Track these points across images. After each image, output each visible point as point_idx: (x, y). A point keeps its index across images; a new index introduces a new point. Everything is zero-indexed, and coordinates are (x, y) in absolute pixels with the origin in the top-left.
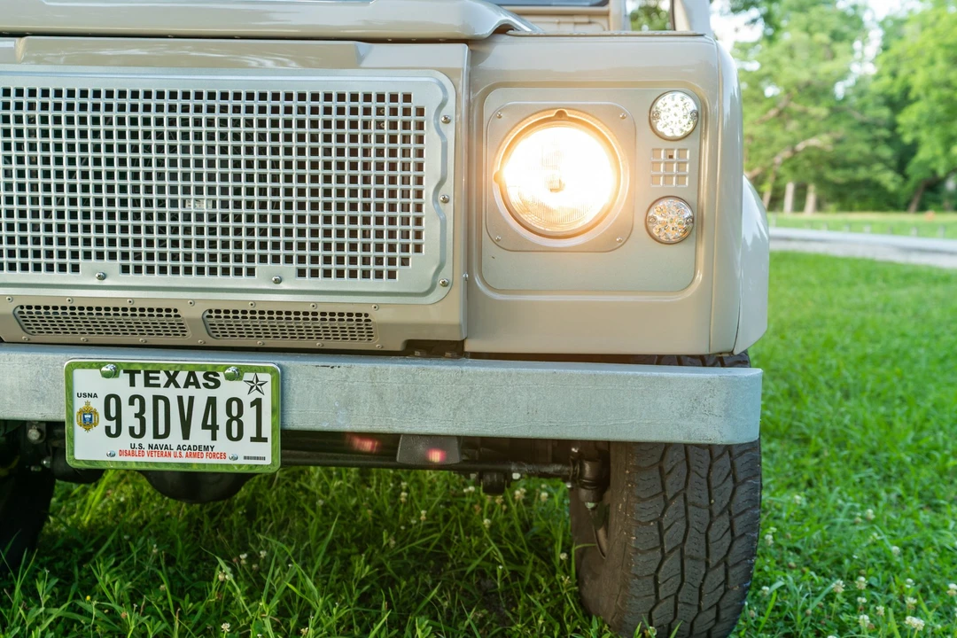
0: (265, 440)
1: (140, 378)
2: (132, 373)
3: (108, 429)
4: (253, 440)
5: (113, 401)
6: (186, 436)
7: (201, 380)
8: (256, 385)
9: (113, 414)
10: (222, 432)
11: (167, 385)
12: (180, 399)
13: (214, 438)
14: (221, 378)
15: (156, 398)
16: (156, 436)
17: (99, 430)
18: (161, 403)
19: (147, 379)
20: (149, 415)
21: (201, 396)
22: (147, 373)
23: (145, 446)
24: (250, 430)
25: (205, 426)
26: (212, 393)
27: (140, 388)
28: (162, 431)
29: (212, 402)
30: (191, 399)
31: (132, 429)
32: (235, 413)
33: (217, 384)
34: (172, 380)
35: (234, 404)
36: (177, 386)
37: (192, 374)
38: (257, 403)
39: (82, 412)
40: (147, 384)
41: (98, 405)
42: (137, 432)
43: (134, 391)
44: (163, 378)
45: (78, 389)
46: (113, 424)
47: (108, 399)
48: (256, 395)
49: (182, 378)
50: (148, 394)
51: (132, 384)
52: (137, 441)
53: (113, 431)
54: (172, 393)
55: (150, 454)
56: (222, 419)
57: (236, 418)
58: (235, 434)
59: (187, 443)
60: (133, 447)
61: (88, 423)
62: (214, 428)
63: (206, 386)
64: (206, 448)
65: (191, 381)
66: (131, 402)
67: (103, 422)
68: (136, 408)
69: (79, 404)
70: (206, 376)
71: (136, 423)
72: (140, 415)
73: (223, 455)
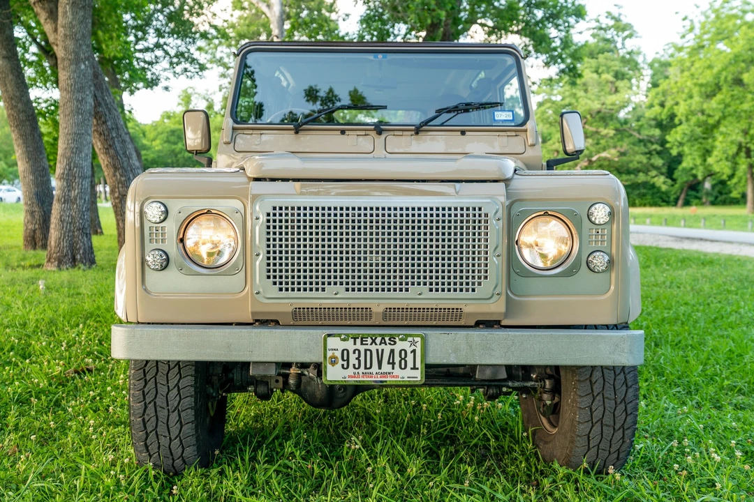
0: (418, 369)
1: (358, 341)
2: (355, 339)
3: (343, 365)
4: (411, 369)
5: (345, 352)
6: (380, 368)
7: (388, 341)
8: (413, 343)
9: (345, 358)
10: (397, 366)
11: (371, 344)
12: (377, 350)
13: (393, 368)
14: (397, 340)
15: (366, 350)
16: (366, 368)
17: (339, 366)
18: (368, 353)
19: (362, 341)
20: (362, 359)
21: (387, 349)
22: (362, 338)
23: (361, 373)
24: (410, 364)
25: (389, 363)
26: (392, 347)
27: (358, 346)
28: (368, 366)
29: (392, 351)
30: (383, 350)
31: (354, 365)
32: (403, 357)
33: (395, 343)
34: (374, 341)
35: (403, 352)
36: (376, 344)
37: (383, 338)
38: (414, 351)
39: (331, 358)
40: (362, 344)
41: (338, 354)
42: (357, 366)
43: (355, 347)
44: (369, 341)
45: (329, 347)
46: (345, 363)
47: (343, 351)
48: (413, 347)
49: (378, 340)
50: (362, 348)
51: (355, 344)
52: (357, 371)
53: (345, 366)
54: (373, 348)
55: (363, 377)
56: (397, 359)
57: (403, 359)
58: (403, 367)
59: (380, 371)
60: (355, 374)
61: (333, 363)
62: (393, 364)
63: (390, 344)
64: (389, 373)
65: (383, 342)
66: (354, 352)
67: (341, 362)
68: (356, 355)
69: (329, 354)
70: (390, 340)
71: (356, 362)
72: (358, 359)
73: (397, 377)
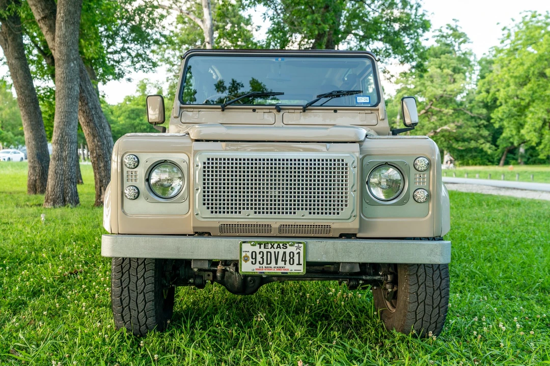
0: (301, 265)
1: (262, 246)
2: (260, 245)
3: (252, 262)
4: (297, 264)
5: (254, 253)
6: (276, 264)
7: (282, 246)
8: (298, 248)
9: (254, 257)
10: (288, 262)
11: (271, 248)
12: (275, 252)
13: (285, 264)
14: (288, 245)
16: (267, 264)
17: (249, 262)
18: (269, 254)
19: (265, 246)
20: (265, 258)
21: (281, 251)
22: (265, 244)
23: (264, 267)
24: (296, 261)
25: (282, 261)
26: (285, 250)
27: (262, 249)
28: (269, 262)
29: (285, 253)
30: (278, 252)
31: (260, 262)
32: (292, 256)
33: (286, 247)
34: (272, 246)
35: (292, 254)
36: (274, 248)
37: (279, 245)
38: (299, 253)
39: (244, 257)
40: (265, 248)
41: (249, 255)
43: (260, 250)
44: (270, 246)
45: (243, 250)
46: (254, 260)
47: (252, 252)
48: (298, 251)
49: (275, 246)
50: (265, 251)
51: (260, 248)
52: (261, 266)
53: (254, 263)
54: (272, 251)
55: (265, 270)
56: (288, 258)
57: (292, 258)
58: (292, 263)
59: (277, 266)
61: (246, 260)
62: (285, 261)
63: (283, 248)
64: (283, 267)
65: (278, 247)
66: (260, 254)
67: (251, 260)
69: (244, 254)
71: (261, 260)
72: (262, 258)
73: (288, 270)
